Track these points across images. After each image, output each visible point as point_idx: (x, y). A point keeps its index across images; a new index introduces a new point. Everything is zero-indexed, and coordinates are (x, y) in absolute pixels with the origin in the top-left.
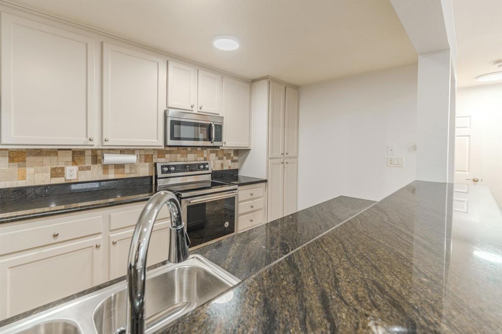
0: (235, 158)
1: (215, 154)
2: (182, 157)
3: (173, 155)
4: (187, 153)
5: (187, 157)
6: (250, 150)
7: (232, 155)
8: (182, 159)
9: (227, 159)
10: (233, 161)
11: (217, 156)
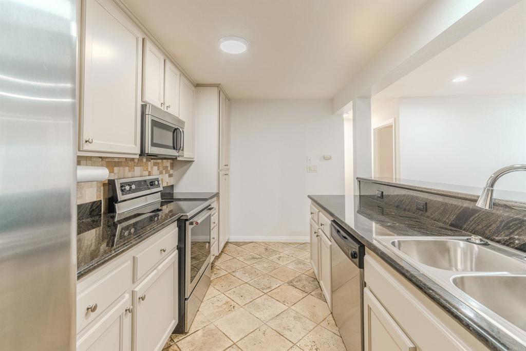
0: (171, 172)
1: (157, 167)
2: (129, 171)
3: (121, 168)
4: (134, 166)
5: (134, 171)
6: (193, 161)
7: (169, 168)
8: (130, 174)
9: (166, 173)
10: (170, 176)
11: (158, 169)
